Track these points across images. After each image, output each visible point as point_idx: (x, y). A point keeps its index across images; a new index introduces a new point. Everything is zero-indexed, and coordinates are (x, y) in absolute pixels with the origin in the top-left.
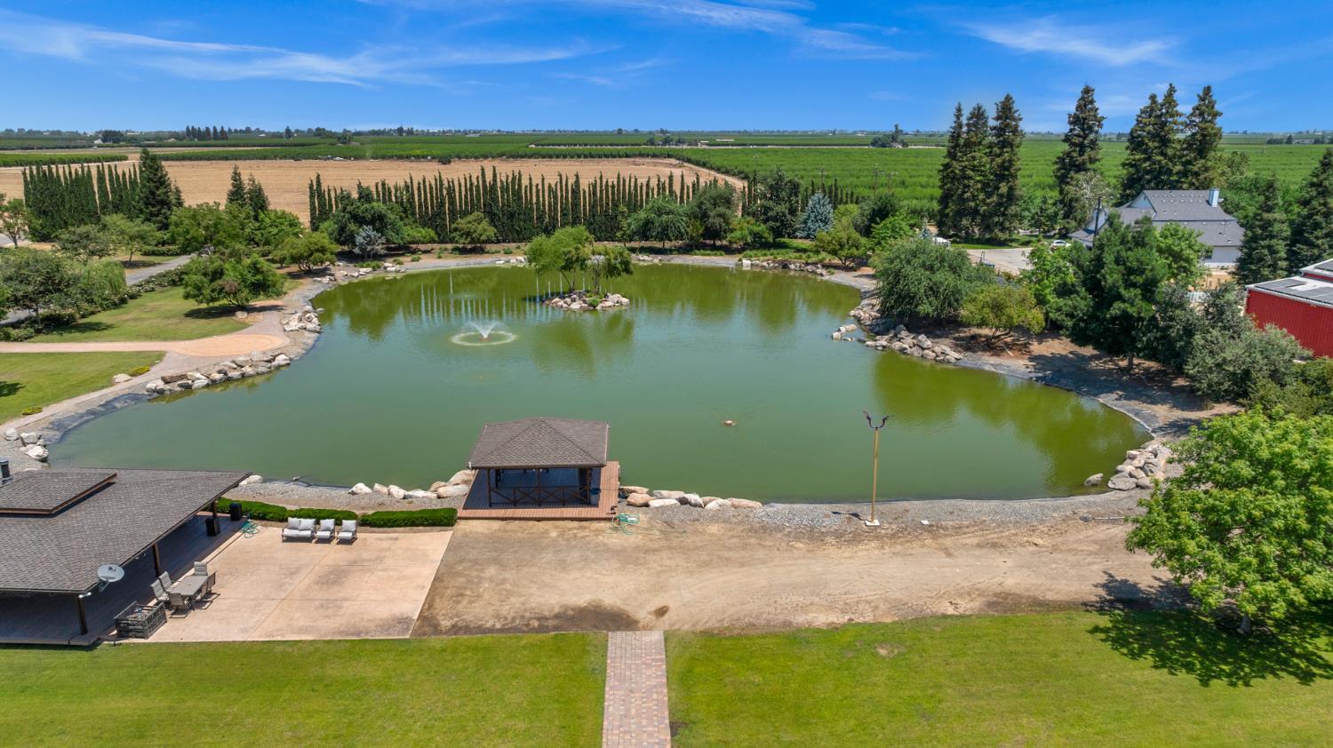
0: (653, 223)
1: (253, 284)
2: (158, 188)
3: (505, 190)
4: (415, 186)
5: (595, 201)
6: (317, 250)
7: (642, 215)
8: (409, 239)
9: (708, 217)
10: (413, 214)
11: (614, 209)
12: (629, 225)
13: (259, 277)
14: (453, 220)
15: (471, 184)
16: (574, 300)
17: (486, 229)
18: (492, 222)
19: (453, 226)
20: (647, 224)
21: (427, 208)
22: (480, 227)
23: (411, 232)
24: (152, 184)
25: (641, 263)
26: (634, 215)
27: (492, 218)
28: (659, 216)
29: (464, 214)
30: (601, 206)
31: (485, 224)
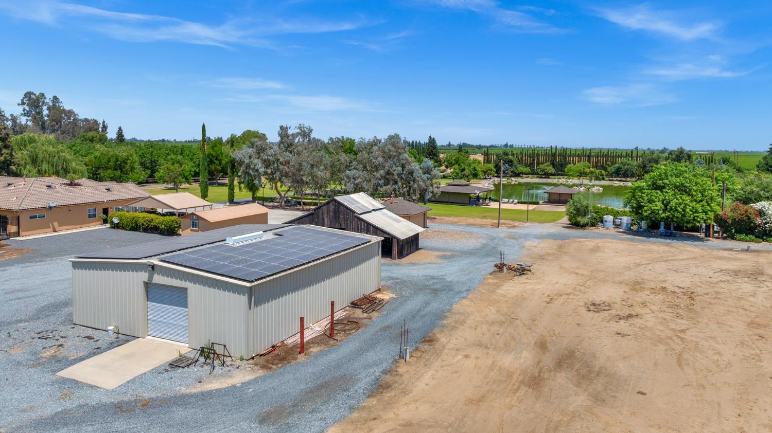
0: (621, 168)
1: (473, 174)
2: (433, 149)
3: (560, 155)
4: (524, 153)
5: (598, 161)
6: (489, 170)
7: (617, 165)
8: (520, 171)
9: (646, 167)
10: (522, 163)
11: (606, 164)
12: (611, 169)
13: (476, 172)
14: (538, 165)
15: (546, 152)
16: (581, 187)
17: (551, 170)
18: (553, 167)
19: (538, 167)
20: (619, 169)
21: (528, 161)
22: (548, 168)
23: (521, 169)
24: (432, 148)
25: (615, 185)
26: (614, 166)
27: (554, 166)
28: (624, 166)
29: (542, 164)
30: (600, 162)
31: (551, 167)
